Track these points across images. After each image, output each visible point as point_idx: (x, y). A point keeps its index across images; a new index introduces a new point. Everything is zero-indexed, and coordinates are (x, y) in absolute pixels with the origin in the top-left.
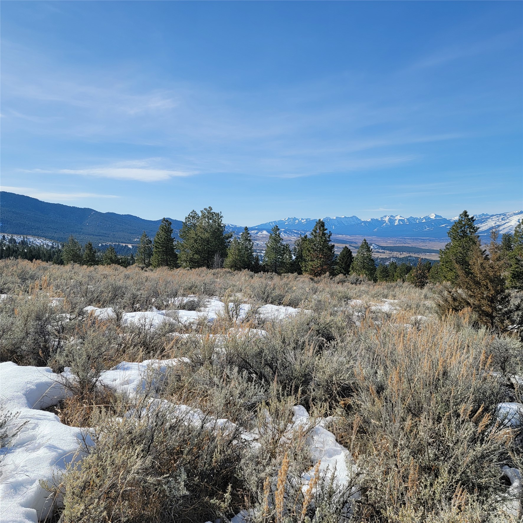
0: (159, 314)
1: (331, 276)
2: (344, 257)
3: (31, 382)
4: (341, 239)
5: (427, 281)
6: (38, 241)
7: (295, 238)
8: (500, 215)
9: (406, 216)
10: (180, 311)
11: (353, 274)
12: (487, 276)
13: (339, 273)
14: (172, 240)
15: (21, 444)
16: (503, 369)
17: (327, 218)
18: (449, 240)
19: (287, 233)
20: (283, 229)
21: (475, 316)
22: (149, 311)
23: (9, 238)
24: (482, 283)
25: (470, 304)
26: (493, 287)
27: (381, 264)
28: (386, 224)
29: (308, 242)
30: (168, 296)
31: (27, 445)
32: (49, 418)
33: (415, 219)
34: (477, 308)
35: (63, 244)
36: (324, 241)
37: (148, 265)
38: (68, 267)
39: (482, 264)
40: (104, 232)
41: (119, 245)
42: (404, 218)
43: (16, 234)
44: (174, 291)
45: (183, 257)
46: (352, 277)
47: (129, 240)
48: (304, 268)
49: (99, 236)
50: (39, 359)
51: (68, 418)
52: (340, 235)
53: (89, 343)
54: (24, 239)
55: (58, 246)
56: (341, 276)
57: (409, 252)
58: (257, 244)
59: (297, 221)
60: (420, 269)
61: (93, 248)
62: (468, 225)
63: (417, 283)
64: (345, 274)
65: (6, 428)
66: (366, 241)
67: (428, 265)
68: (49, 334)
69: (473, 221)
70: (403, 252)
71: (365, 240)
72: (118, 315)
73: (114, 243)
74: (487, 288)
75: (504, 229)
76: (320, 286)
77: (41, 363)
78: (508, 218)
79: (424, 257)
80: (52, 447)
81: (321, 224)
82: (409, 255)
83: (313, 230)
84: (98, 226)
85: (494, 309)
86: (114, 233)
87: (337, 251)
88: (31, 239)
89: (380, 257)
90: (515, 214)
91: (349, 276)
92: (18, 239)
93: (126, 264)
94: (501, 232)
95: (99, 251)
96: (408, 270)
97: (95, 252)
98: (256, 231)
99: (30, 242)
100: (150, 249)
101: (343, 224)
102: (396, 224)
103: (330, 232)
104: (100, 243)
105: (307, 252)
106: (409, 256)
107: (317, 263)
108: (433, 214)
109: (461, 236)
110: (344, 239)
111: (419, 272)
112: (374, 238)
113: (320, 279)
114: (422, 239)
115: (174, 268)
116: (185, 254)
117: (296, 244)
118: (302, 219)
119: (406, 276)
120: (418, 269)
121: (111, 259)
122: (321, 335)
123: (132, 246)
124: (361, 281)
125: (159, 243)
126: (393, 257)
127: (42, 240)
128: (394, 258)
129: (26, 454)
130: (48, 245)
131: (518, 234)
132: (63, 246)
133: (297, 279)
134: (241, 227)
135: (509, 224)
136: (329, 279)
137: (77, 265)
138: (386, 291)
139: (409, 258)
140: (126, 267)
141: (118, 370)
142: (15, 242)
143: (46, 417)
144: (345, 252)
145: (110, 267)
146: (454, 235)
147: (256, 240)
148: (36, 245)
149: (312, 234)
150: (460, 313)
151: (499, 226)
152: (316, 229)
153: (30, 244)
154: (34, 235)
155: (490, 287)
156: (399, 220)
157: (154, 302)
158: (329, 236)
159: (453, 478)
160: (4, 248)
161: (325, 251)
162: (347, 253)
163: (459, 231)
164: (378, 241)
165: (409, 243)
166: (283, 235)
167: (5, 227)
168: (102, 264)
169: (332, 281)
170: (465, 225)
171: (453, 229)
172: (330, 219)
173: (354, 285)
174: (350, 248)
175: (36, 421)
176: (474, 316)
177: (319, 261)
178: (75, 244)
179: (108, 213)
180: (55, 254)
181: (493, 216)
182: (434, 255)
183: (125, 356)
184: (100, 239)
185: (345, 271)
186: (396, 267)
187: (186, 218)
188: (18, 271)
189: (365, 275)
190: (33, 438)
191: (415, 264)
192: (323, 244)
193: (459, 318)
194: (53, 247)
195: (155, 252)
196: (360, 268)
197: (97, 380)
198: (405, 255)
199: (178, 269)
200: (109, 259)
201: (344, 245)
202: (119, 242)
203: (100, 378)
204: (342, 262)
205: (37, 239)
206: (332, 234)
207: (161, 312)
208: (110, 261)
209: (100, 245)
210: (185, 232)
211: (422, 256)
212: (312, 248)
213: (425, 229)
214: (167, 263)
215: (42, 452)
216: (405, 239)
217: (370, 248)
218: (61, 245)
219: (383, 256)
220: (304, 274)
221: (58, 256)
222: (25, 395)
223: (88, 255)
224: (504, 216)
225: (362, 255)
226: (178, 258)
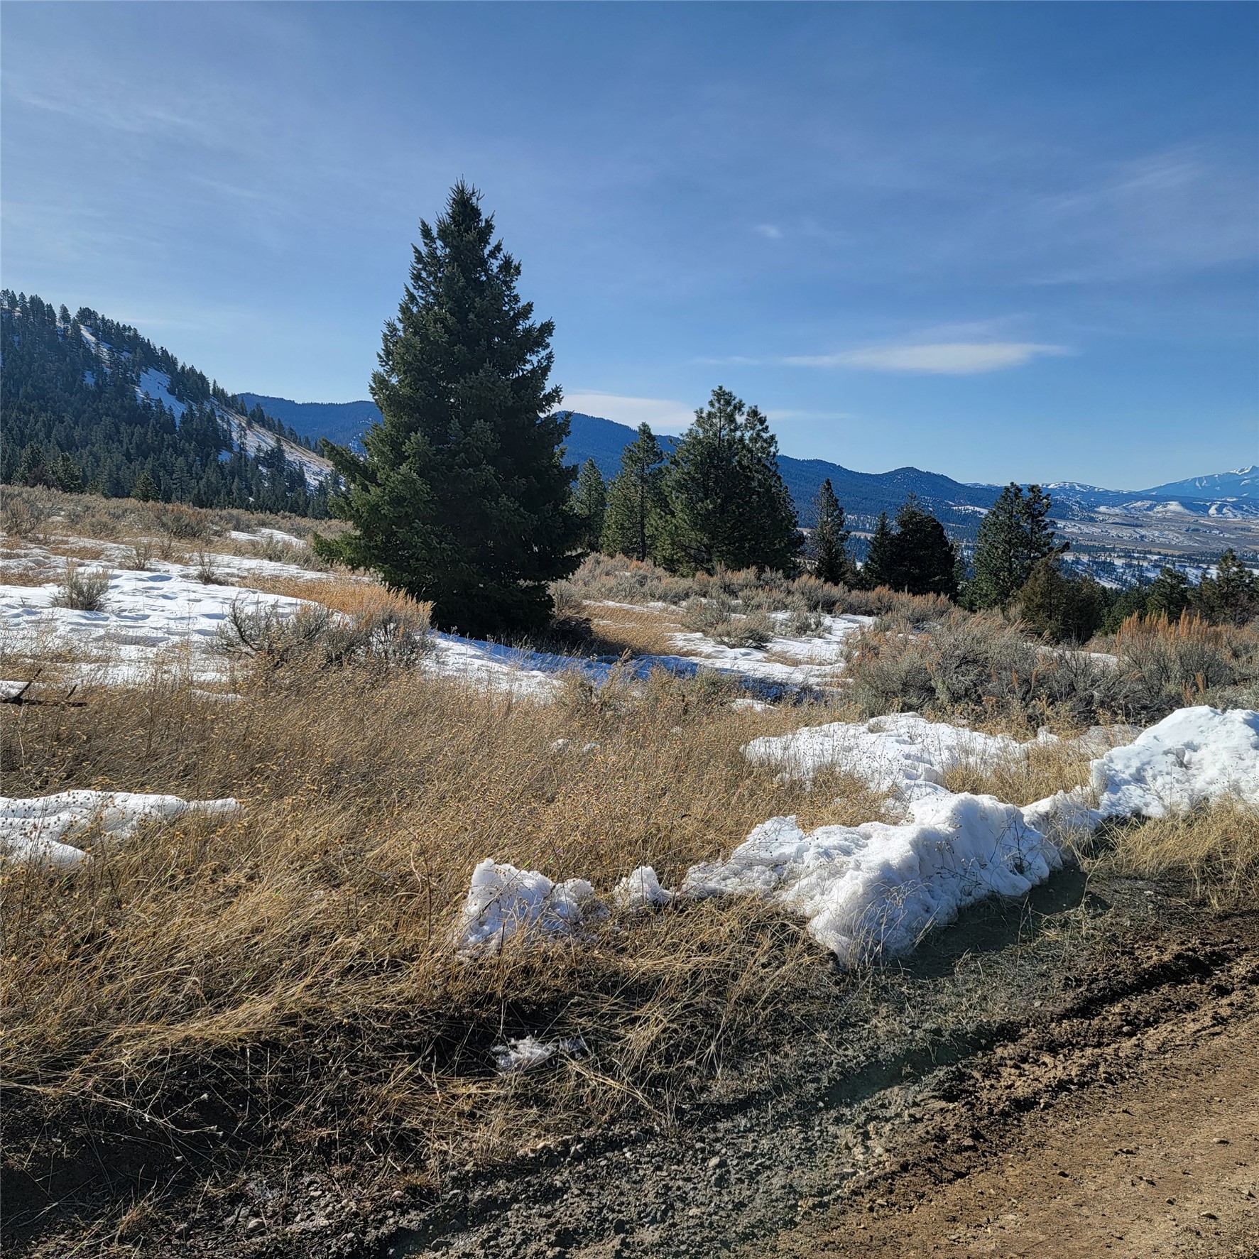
19: (1242, 508)
20: (1232, 497)
58: (1142, 537)
98: (1147, 503)
134: (1107, 491)
147: (1141, 526)
166: (1230, 515)
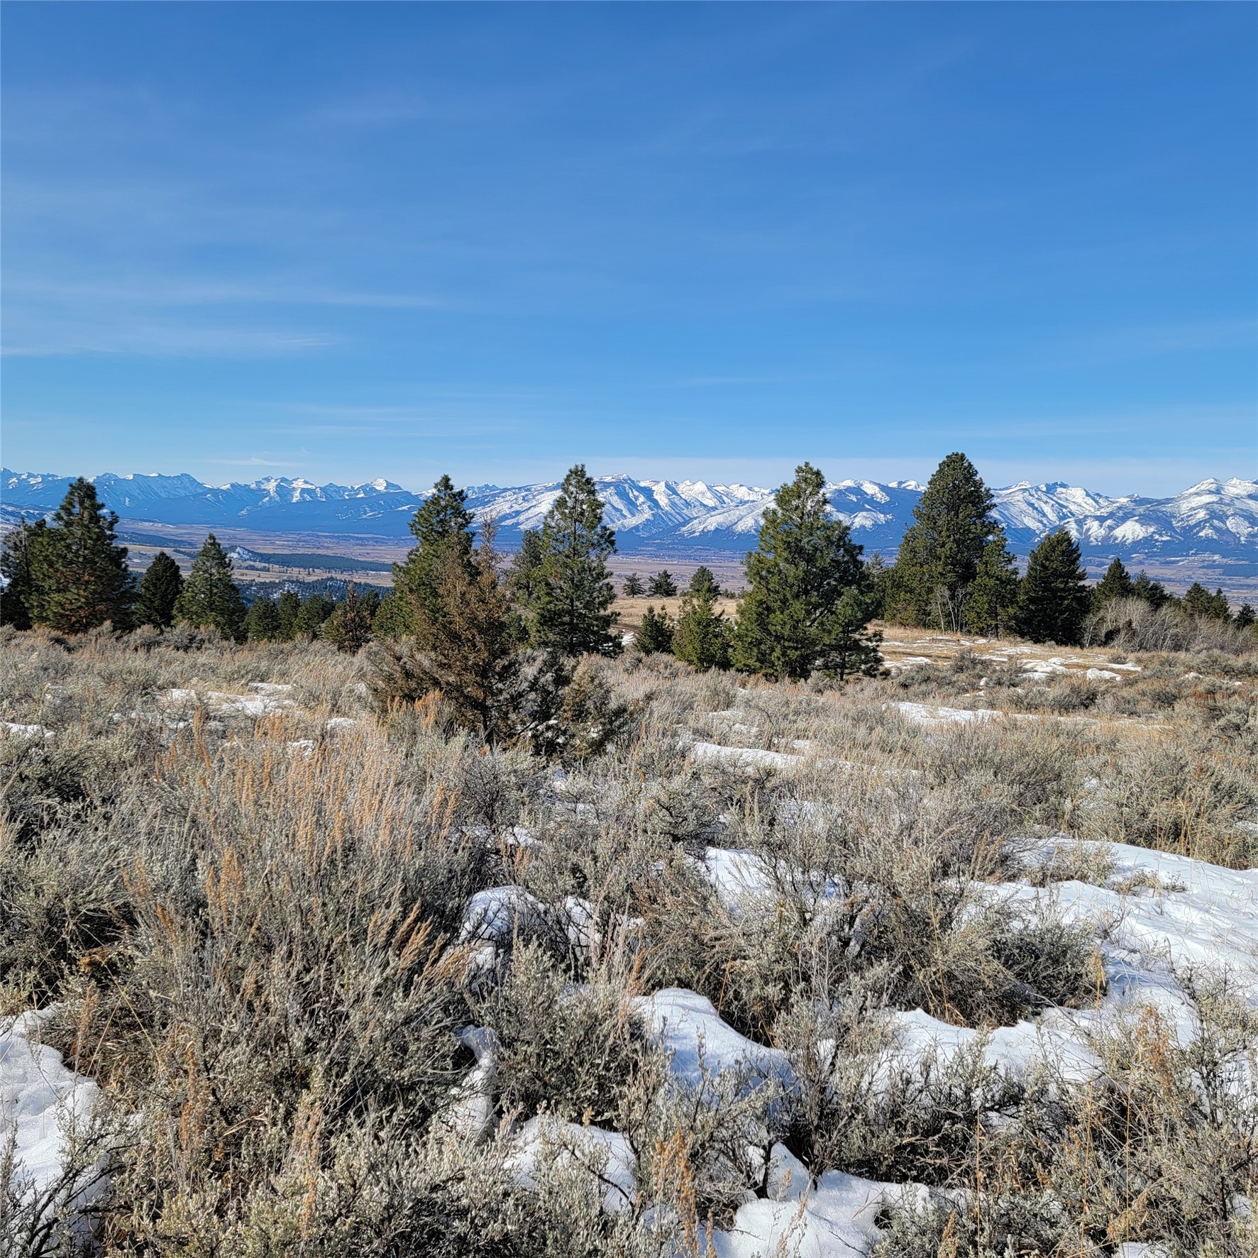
1: (119, 632)
2: (157, 579)
4: (151, 533)
5: (370, 636)
7: (11, 527)
8: (519, 489)
9: (319, 482)
11: (182, 625)
12: (473, 621)
13: (144, 623)
16: (491, 818)
17: (106, 479)
18: (414, 543)
21: (449, 709)
24: (463, 637)
25: (440, 683)
26: (485, 643)
27: (260, 598)
28: (271, 498)
29: (45, 540)
33: (339, 490)
34: (453, 692)
36: (95, 537)
39: (463, 594)
42: (313, 487)
46: (177, 631)
48: (36, 611)
52: (147, 524)
56: (146, 631)
57: (329, 569)
59: (14, 479)
60: (352, 609)
62: (453, 508)
63: (345, 640)
64: (157, 625)
66: (214, 539)
67: (372, 600)
69: (463, 499)
70: (313, 567)
71: (212, 537)
74: (475, 646)
75: (527, 519)
76: (81, 659)
78: (534, 496)
79: (363, 581)
81: (84, 492)
82: (329, 575)
83: (62, 508)
85: (489, 691)
87: (138, 565)
89: (258, 580)
90: (548, 489)
91: (169, 629)
94: (522, 527)
96: (327, 611)
101: (156, 494)
102: (294, 500)
103: (113, 513)
105: (45, 566)
106: (328, 579)
107: (76, 596)
108: (381, 481)
109: (439, 532)
110: (160, 534)
111: (351, 615)
112: (240, 532)
113: (84, 640)
114: (358, 539)
117: (11, 544)
118: (30, 475)
119: (323, 625)
120: (348, 609)
122: (52, 789)
124: (202, 641)
126: (289, 581)
128: (293, 582)
131: (549, 531)
133: (13, 642)
135: (537, 510)
136: (113, 640)
138: (264, 665)
139: (329, 583)
144: (159, 568)
146: (425, 530)
149: (59, 517)
150: (418, 703)
151: (518, 513)
152: (71, 504)
155: (480, 645)
156: (302, 489)
158: (112, 524)
159: (335, 1086)
161: (100, 563)
162: (166, 571)
163: (434, 521)
164: (250, 540)
165: (328, 548)
169: (120, 645)
170: (446, 507)
171: (422, 515)
172: (117, 480)
173: (181, 652)
174: (176, 557)
176: (447, 710)
177: (82, 592)
181: (505, 490)
182: (385, 576)
185: (162, 617)
186: (297, 605)
189: (212, 627)
191: (342, 598)
192: (94, 545)
193: (415, 717)
196: (202, 607)
198: (318, 575)
201: (157, 550)
204: (154, 594)
206: (121, 521)
211: (359, 578)
212: (59, 556)
213: (365, 514)
216: (318, 536)
217: (225, 556)
219: (266, 578)
220: (35, 627)
224: (527, 492)
225: (207, 575)
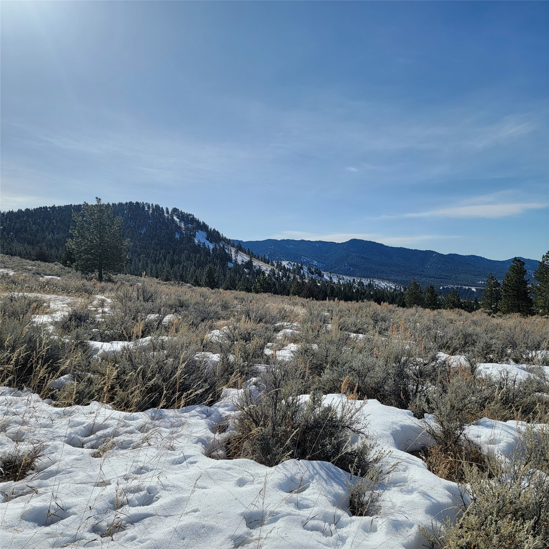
0: (519, 368)
3: (396, 423)
6: (383, 284)
10: (545, 367)
14: (525, 283)
15: (394, 483)
22: (506, 363)
23: (358, 281)
30: (527, 347)
31: (400, 486)
32: (417, 463)
35: (405, 287)
37: (496, 311)
38: (412, 310)
40: (446, 275)
41: (461, 287)
43: (363, 277)
44: (536, 343)
45: (540, 302)
47: (473, 283)
49: (441, 278)
50: (400, 401)
51: (433, 467)
53: (452, 393)
54: (370, 282)
55: (401, 289)
61: (435, 292)
65: (381, 464)
68: (408, 377)
72: (471, 365)
73: (456, 286)
77: (403, 405)
80: (425, 495)
84: (440, 268)
86: (456, 275)
88: (377, 282)
92: (366, 282)
93: (470, 308)
95: (440, 294)
97: (437, 295)
99: (376, 285)
100: (498, 292)
104: (441, 286)
115: (528, 315)
116: (543, 299)
121: (453, 302)
123: (476, 289)
125: (509, 286)
127: (386, 283)
129: (400, 495)
130: (391, 288)
132: (405, 289)
137: (420, 309)
140: (470, 312)
141: (480, 426)
142: (363, 285)
143: (415, 462)
145: (453, 312)
148: (381, 288)
153: (375, 287)
154: (379, 278)
157: (510, 353)
160: (354, 291)
167: (355, 271)
168: (444, 308)
175: (406, 464)
178: (416, 286)
179: (450, 254)
180: (398, 297)
183: (485, 411)
184: (442, 282)
187: (544, 257)
188: (370, 312)
190: (404, 481)
194: (395, 290)
195: (504, 296)
197: (461, 434)
199: (533, 317)
200: (451, 302)
202: (461, 285)
203: (464, 432)
205: (381, 282)
207: (520, 366)
208: (453, 305)
209: (441, 288)
210: (541, 273)
214: (519, 309)
215: (415, 497)
218: (403, 288)
221: (401, 299)
222: (392, 434)
223: (430, 298)
226: (533, 304)
